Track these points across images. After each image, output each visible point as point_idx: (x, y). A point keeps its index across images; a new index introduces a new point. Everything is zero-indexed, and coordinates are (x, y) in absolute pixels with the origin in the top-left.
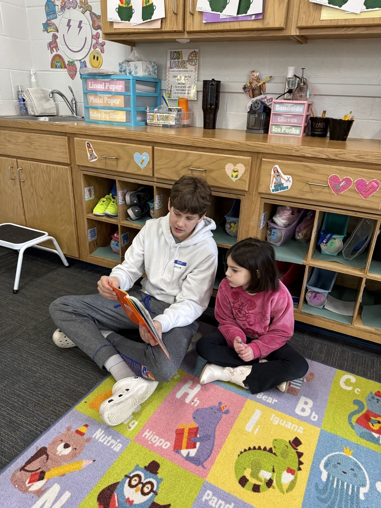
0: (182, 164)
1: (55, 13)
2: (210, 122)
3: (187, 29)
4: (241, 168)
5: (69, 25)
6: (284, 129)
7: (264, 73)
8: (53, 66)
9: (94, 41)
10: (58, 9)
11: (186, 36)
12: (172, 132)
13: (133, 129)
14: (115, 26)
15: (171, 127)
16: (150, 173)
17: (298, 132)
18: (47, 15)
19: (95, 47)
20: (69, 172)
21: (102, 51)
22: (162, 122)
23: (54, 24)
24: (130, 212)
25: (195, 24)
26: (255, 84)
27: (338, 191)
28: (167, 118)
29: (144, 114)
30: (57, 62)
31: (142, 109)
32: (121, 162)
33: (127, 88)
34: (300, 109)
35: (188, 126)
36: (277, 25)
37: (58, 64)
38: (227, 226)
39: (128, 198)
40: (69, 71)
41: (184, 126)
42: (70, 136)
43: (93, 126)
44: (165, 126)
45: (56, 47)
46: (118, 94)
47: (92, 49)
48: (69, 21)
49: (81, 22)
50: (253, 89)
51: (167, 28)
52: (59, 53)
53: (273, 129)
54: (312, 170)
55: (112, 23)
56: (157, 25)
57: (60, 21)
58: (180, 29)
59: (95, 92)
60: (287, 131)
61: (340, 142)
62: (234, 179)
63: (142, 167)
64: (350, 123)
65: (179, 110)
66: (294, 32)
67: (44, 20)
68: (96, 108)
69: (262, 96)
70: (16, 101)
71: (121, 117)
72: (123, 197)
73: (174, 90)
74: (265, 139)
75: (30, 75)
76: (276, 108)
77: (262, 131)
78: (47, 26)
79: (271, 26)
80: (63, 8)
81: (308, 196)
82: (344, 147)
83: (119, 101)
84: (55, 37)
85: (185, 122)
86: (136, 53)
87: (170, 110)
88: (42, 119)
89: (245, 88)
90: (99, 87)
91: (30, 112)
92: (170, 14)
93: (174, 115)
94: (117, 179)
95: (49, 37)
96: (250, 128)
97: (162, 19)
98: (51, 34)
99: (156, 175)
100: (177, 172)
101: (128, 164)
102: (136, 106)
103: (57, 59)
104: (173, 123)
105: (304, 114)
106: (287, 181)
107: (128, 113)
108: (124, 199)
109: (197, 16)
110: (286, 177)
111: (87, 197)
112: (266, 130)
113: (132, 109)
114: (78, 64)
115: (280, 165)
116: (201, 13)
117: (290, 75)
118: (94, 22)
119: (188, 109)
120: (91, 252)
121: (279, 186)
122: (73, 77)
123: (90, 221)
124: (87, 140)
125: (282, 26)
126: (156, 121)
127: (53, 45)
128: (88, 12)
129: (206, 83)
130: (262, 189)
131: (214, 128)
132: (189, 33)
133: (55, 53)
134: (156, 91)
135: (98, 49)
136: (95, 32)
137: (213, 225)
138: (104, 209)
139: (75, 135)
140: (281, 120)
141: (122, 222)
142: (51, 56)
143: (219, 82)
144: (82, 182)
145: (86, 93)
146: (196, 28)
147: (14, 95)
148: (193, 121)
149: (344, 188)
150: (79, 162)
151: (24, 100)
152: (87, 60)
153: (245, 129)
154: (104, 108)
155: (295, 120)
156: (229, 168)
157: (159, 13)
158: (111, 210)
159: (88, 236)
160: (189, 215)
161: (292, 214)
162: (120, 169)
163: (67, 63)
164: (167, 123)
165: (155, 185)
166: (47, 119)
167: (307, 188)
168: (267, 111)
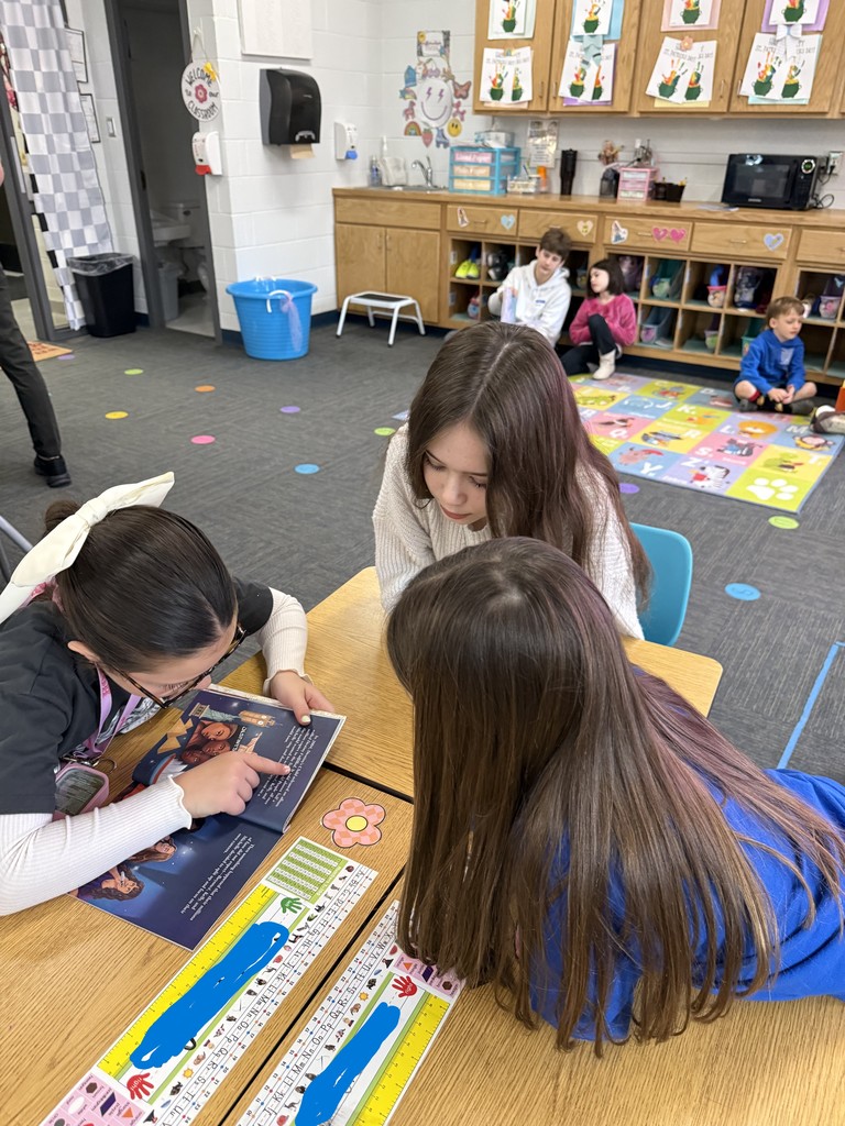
0: (543, 224)
1: (414, 80)
2: (566, 189)
3: (551, 109)
4: (590, 225)
5: (429, 93)
6: (631, 194)
7: (618, 143)
8: (407, 133)
9: (454, 110)
10: (418, 77)
11: (549, 115)
12: (531, 198)
13: (497, 196)
14: (486, 105)
15: (530, 194)
16: (514, 234)
17: (642, 196)
18: (407, 81)
19: (454, 115)
20: (438, 238)
21: (462, 119)
22: (522, 190)
23: (412, 91)
24: (492, 273)
25: (556, 106)
26: (609, 153)
27: (659, 238)
28: (526, 186)
29: (505, 183)
30: (412, 129)
31: (504, 178)
32: (488, 226)
33: (493, 160)
34: (643, 176)
35: (545, 193)
36: (622, 110)
37: (413, 132)
38: (579, 279)
39: (490, 259)
40: (424, 138)
41: (542, 193)
42: (444, 203)
43: (457, 194)
44: (524, 193)
45: (413, 114)
46: (484, 164)
47: (451, 117)
48: (430, 89)
49: (442, 91)
50: (608, 158)
51: (533, 108)
52: (415, 120)
53: (621, 194)
54: (642, 224)
55: (483, 102)
56: (525, 106)
57: (420, 89)
58: (544, 109)
59: (461, 164)
60: (634, 195)
61: (675, 204)
62: (584, 234)
63: (508, 228)
64: (682, 188)
65: (538, 178)
66: (636, 115)
67: (403, 86)
68: (461, 178)
69: (615, 164)
70: (368, 172)
71: (486, 186)
72: (487, 258)
73: (533, 158)
74: (615, 202)
75: (382, 143)
76: (624, 176)
77: (612, 196)
78: (403, 93)
79: (619, 110)
80: (424, 76)
81: (639, 245)
82: (679, 206)
83: (484, 171)
84: (412, 104)
85: (543, 189)
86: (498, 124)
87: (530, 178)
88: (396, 189)
89: (600, 156)
90: (467, 158)
91: (385, 182)
92: (537, 97)
93: (533, 183)
94: (483, 241)
95: (405, 104)
96: (602, 194)
97: (529, 102)
98: (408, 101)
99: (520, 234)
100: (539, 232)
101: (496, 226)
102: (500, 176)
103: (412, 126)
104: (532, 190)
105: (647, 181)
106: (624, 233)
107: (492, 182)
108: (487, 261)
109: (558, 99)
110: (623, 230)
111: (452, 261)
112: (616, 196)
113: (496, 178)
114: (435, 132)
115: (620, 221)
116: (563, 98)
117: (638, 145)
118: (456, 91)
119: (546, 177)
120: (450, 316)
121: (618, 237)
122: (427, 144)
123: (453, 284)
124: (459, 208)
125: (626, 110)
126: (516, 189)
127: (409, 112)
128: (450, 82)
129: (564, 153)
130: (606, 241)
131: (570, 193)
132: (552, 112)
133: (410, 120)
134: (515, 160)
135: (458, 117)
136: (456, 101)
137: (566, 273)
138: (466, 272)
139: (447, 203)
140: (628, 185)
141: (482, 283)
142: (405, 123)
143: (575, 152)
144: (450, 246)
145: (453, 163)
146: (558, 109)
147: (368, 164)
148: (550, 188)
149: (663, 236)
150: (449, 227)
151: (377, 170)
152: (445, 128)
153: (598, 193)
154: (469, 178)
155: (639, 186)
156: (580, 225)
157: (527, 96)
158: (473, 272)
159: (448, 299)
160: (548, 252)
161: (632, 263)
162: (488, 231)
163: (422, 130)
164: (527, 190)
165: (517, 244)
166: (400, 189)
167: (638, 238)
168: (617, 176)
